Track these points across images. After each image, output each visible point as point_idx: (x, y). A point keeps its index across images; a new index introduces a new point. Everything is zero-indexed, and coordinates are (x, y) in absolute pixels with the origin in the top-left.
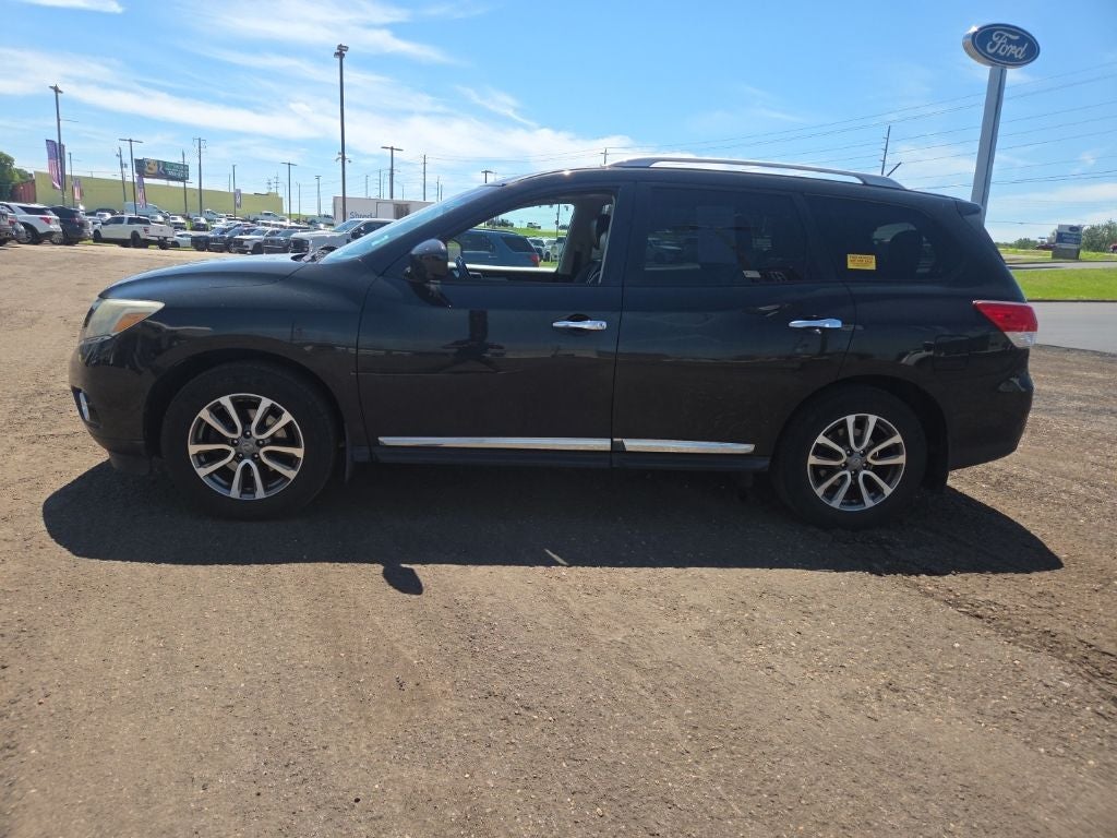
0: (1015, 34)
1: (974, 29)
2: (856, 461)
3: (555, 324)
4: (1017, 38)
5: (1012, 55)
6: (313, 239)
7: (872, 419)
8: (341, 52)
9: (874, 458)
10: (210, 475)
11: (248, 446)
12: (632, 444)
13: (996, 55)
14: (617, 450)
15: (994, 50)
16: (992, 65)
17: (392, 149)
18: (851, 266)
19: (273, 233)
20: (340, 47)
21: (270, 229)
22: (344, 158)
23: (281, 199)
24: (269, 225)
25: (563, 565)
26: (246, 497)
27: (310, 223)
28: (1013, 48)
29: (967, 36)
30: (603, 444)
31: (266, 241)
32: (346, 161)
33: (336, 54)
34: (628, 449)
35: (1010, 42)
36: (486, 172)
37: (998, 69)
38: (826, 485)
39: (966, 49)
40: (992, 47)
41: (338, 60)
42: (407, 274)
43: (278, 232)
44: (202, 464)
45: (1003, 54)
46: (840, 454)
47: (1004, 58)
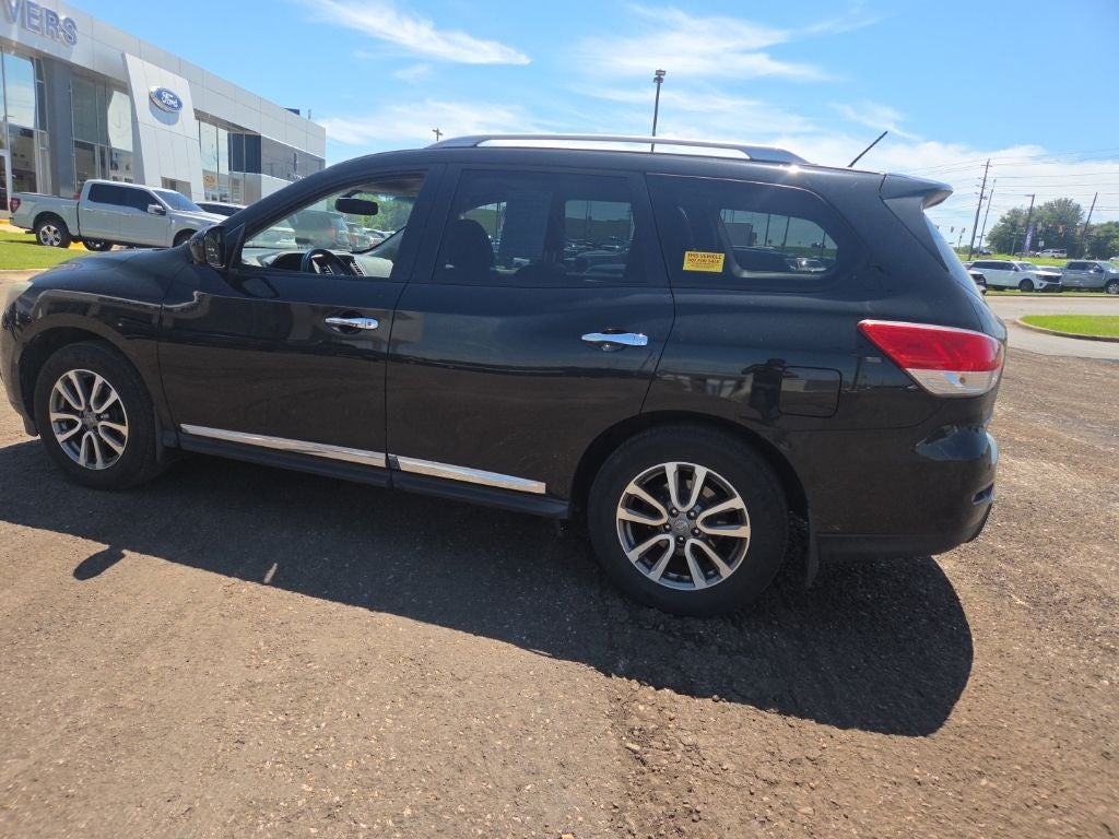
12: (408, 464)
14: (392, 467)
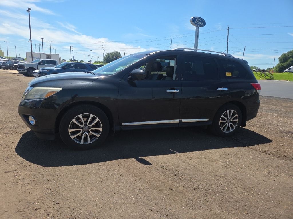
0: (201, 19)
1: (192, 18)
2: (229, 121)
3: (167, 91)
4: (201, 20)
5: (200, 24)
6: (26, 65)
7: (232, 111)
8: (29, 10)
9: (232, 120)
10: (74, 138)
11: (86, 129)
13: (197, 24)
15: (196, 23)
16: (196, 26)
17: (42, 39)
18: (227, 75)
19: (4, 63)
20: (29, 9)
21: (4, 61)
22: (31, 41)
23: (3, 52)
24: (3, 60)
25: (176, 153)
26: (85, 143)
27: (14, 60)
28: (200, 22)
29: (191, 19)
30: (177, 121)
31: (3, 65)
32: (32, 42)
33: (27, 11)
34: (183, 122)
35: (200, 21)
36: (71, 46)
37: (198, 27)
38: (223, 127)
39: (191, 22)
40: (196, 22)
41: (28, 12)
42: (129, 79)
43: (6, 62)
44: (72, 135)
45: (198, 24)
46: (226, 120)
47: (199, 25)
